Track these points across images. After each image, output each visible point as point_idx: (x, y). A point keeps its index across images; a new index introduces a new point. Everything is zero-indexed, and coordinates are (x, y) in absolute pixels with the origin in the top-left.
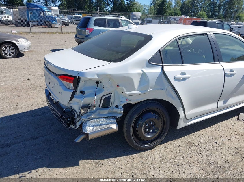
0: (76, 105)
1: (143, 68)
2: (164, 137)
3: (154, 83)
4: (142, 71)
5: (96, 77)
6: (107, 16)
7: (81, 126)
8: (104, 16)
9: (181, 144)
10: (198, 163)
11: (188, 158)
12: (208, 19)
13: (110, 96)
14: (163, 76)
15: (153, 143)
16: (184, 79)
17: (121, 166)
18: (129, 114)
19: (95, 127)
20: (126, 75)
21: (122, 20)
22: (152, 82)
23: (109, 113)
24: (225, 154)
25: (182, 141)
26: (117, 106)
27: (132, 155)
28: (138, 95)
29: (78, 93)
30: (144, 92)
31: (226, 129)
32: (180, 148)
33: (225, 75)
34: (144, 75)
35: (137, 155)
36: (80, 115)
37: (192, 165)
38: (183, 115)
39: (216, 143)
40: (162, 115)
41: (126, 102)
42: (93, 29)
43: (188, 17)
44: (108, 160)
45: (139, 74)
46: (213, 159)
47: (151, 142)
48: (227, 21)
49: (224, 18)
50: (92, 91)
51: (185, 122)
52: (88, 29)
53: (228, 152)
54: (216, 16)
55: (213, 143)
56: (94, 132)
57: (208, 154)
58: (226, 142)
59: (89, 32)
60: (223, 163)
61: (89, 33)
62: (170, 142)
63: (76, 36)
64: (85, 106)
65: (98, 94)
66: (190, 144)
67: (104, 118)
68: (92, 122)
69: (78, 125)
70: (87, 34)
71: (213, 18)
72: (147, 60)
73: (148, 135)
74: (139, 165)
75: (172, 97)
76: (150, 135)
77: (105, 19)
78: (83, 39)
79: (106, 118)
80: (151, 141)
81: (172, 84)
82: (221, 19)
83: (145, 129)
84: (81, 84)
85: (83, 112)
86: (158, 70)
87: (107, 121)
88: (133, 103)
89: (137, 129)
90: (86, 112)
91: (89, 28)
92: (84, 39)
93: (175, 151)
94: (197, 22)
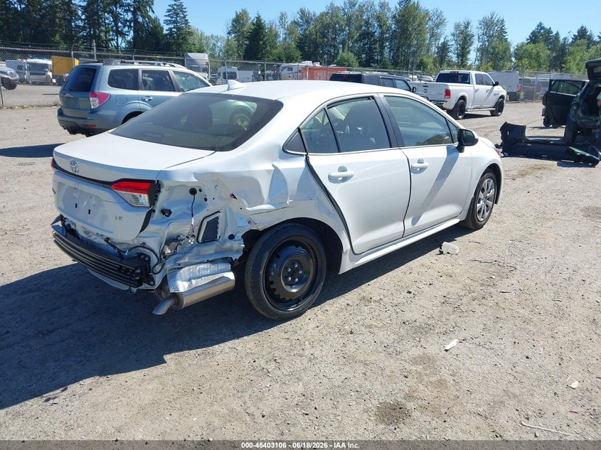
0: (154, 239)
1: (274, 160)
2: (319, 290)
3: (295, 187)
4: (273, 166)
5: (194, 180)
6: (140, 63)
7: (165, 281)
8: (133, 63)
9: (349, 302)
10: (384, 326)
11: (367, 321)
12: (360, 68)
13: (217, 218)
14: (309, 173)
15: (302, 305)
16: (345, 179)
17: (249, 351)
18: (255, 251)
19: (193, 281)
20: (246, 175)
21: (175, 72)
22: (292, 185)
23: (216, 253)
24: (426, 306)
25: (352, 296)
26: (232, 237)
27: (266, 331)
28: (269, 211)
29: (157, 214)
30: (281, 206)
31: (423, 270)
32: (349, 308)
33: (411, 170)
34: (276, 174)
35: (275, 329)
36: (163, 257)
37: (376, 330)
38: (349, 246)
39: (410, 292)
40: (313, 249)
41: (248, 228)
42: (106, 95)
43: (318, 65)
44: (222, 345)
45: (268, 171)
46: (408, 316)
47: (297, 303)
48: (400, 74)
49: (393, 67)
50: (185, 208)
51: (352, 260)
52: (94, 95)
53: (431, 303)
54: (377, 61)
55: (405, 294)
56: (192, 291)
57: (398, 310)
58: (426, 288)
59: (97, 101)
60: (424, 320)
61: (98, 105)
62: (330, 302)
63: (60, 113)
64: (173, 240)
65: (197, 213)
66: (367, 300)
67: (208, 262)
68: (185, 272)
69: (158, 279)
70: (92, 107)
71: (370, 66)
72: (280, 146)
73: (292, 288)
74: (282, 343)
75: (329, 213)
76: (295, 288)
77: (136, 71)
78: (83, 120)
79: (212, 262)
80: (297, 301)
81: (325, 189)
82: (387, 68)
83: (285, 278)
84: (163, 196)
85: (168, 251)
86: (299, 164)
87: (214, 268)
88: (261, 228)
89: (271, 279)
90: (173, 251)
91: (96, 91)
92: (86, 119)
93: (341, 314)
94: (343, 75)
